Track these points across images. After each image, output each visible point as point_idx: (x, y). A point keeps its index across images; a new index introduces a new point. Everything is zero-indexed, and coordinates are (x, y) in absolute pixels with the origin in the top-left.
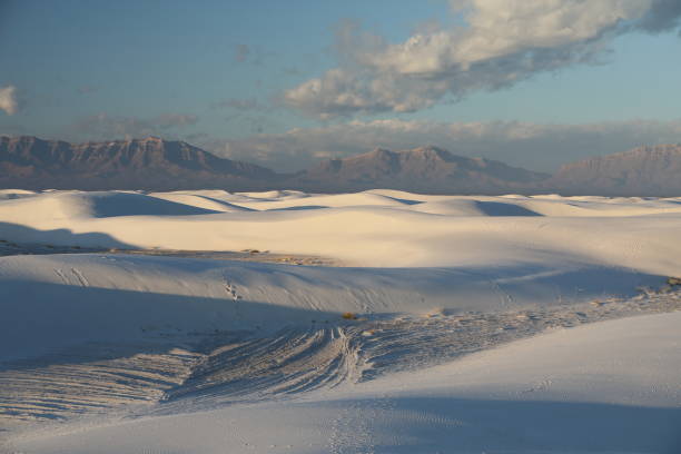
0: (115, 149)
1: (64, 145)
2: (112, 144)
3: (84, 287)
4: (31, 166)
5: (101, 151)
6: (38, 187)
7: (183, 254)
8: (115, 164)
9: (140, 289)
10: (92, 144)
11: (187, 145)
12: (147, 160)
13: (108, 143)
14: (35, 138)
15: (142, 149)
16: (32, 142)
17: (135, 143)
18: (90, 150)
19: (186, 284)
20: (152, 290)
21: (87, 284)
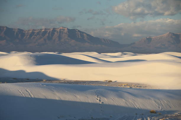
0: (45, 32)
1: (21, 31)
2: (43, 30)
3: (32, 97)
4: (5, 40)
5: (38, 33)
6: (8, 50)
7: (77, 82)
8: (45, 40)
9: (57, 99)
10: (34, 30)
11: (79, 31)
12: (60, 38)
13: (41, 30)
14: (6, 27)
15: (57, 32)
16: (5, 29)
17: (54, 30)
18: (33, 33)
19: (78, 96)
20: (63, 99)
21: (33, 96)
